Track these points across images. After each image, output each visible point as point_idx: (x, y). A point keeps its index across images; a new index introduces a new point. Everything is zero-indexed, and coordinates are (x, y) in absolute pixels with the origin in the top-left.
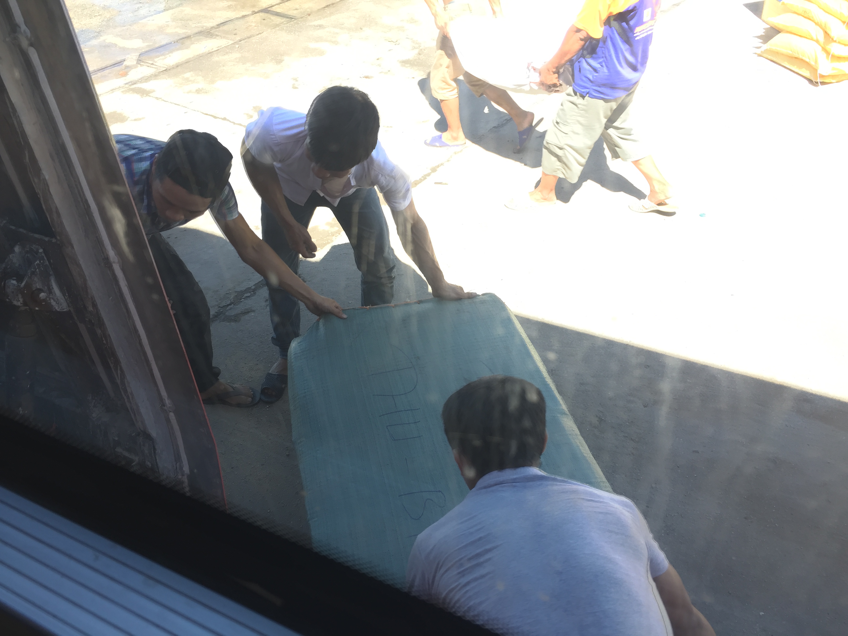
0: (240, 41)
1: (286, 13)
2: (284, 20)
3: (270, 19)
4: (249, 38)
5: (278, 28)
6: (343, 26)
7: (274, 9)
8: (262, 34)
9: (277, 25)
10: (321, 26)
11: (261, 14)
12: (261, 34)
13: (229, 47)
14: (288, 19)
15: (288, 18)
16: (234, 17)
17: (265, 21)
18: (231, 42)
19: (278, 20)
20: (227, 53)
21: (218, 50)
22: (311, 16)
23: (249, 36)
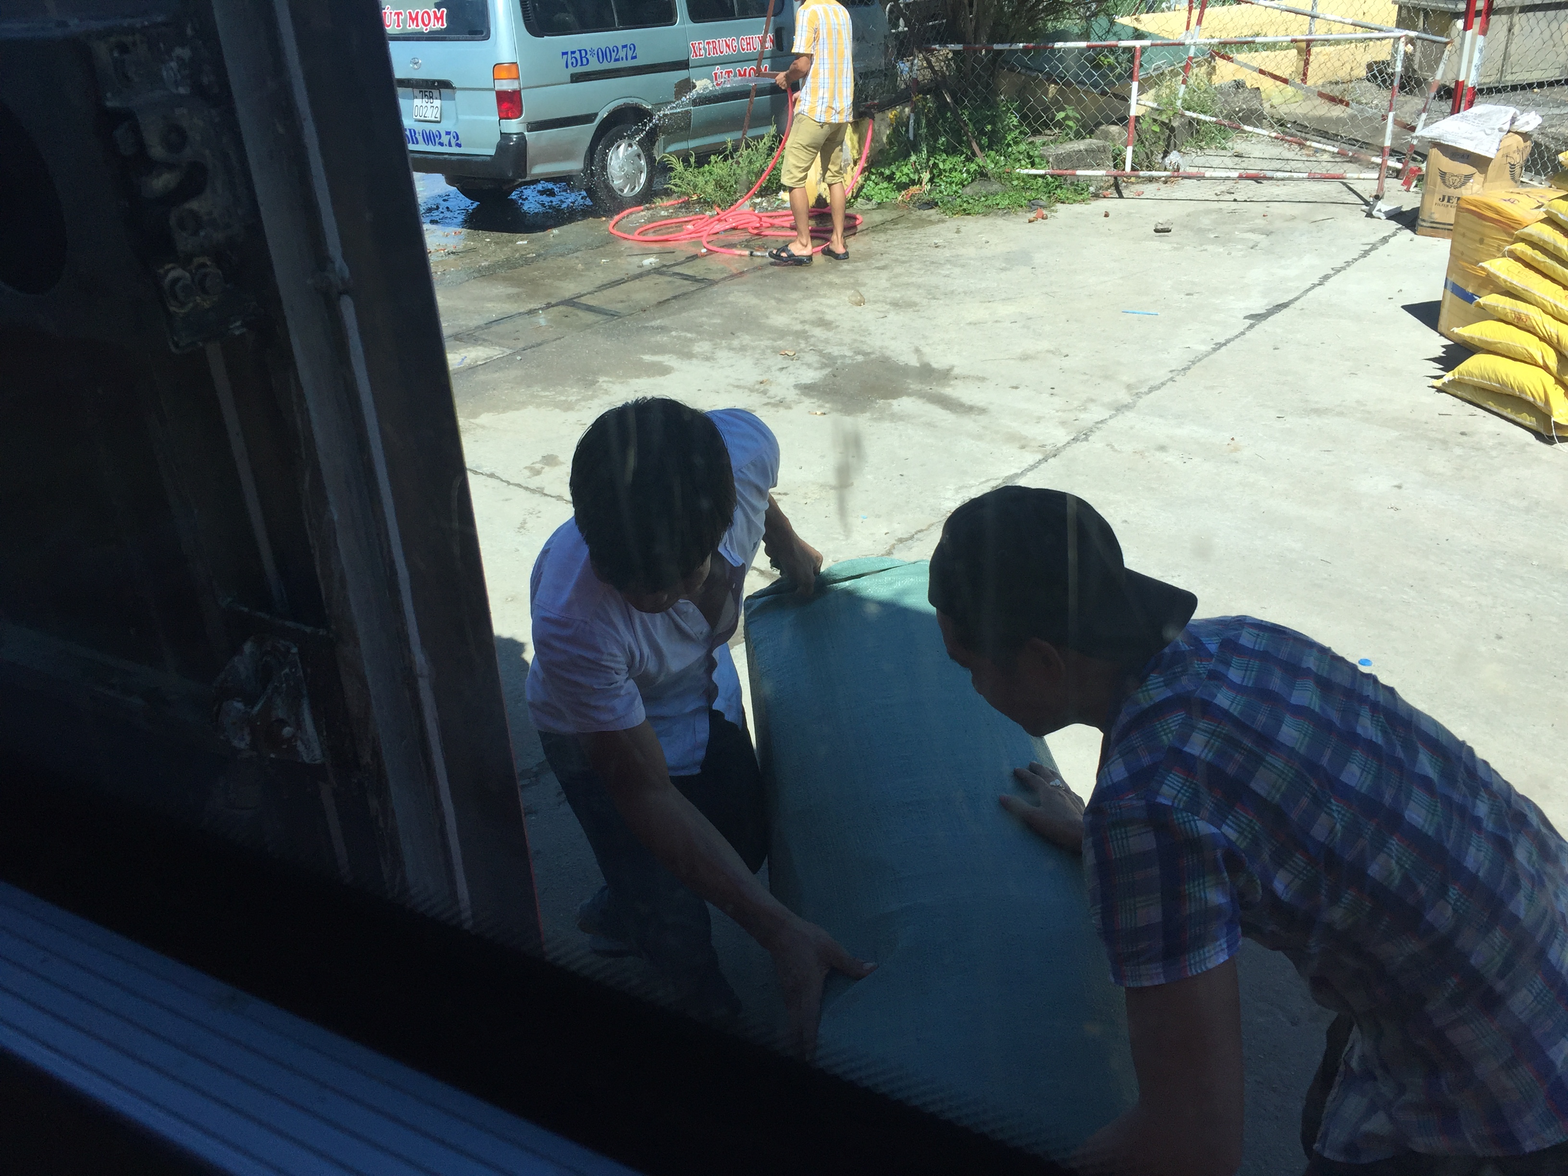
0: (524, 350)
1: (604, 307)
2: (600, 318)
3: (577, 315)
4: (539, 345)
5: (590, 331)
6: (701, 329)
7: (583, 300)
8: (562, 340)
9: (589, 326)
10: (663, 329)
11: (561, 308)
12: (560, 339)
13: (505, 359)
14: (607, 317)
15: (606, 314)
16: (515, 313)
17: (568, 319)
18: (509, 352)
19: (590, 317)
20: (501, 368)
21: (485, 363)
22: (647, 312)
23: (539, 341)
